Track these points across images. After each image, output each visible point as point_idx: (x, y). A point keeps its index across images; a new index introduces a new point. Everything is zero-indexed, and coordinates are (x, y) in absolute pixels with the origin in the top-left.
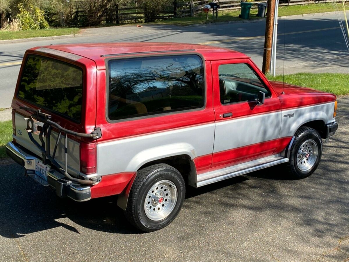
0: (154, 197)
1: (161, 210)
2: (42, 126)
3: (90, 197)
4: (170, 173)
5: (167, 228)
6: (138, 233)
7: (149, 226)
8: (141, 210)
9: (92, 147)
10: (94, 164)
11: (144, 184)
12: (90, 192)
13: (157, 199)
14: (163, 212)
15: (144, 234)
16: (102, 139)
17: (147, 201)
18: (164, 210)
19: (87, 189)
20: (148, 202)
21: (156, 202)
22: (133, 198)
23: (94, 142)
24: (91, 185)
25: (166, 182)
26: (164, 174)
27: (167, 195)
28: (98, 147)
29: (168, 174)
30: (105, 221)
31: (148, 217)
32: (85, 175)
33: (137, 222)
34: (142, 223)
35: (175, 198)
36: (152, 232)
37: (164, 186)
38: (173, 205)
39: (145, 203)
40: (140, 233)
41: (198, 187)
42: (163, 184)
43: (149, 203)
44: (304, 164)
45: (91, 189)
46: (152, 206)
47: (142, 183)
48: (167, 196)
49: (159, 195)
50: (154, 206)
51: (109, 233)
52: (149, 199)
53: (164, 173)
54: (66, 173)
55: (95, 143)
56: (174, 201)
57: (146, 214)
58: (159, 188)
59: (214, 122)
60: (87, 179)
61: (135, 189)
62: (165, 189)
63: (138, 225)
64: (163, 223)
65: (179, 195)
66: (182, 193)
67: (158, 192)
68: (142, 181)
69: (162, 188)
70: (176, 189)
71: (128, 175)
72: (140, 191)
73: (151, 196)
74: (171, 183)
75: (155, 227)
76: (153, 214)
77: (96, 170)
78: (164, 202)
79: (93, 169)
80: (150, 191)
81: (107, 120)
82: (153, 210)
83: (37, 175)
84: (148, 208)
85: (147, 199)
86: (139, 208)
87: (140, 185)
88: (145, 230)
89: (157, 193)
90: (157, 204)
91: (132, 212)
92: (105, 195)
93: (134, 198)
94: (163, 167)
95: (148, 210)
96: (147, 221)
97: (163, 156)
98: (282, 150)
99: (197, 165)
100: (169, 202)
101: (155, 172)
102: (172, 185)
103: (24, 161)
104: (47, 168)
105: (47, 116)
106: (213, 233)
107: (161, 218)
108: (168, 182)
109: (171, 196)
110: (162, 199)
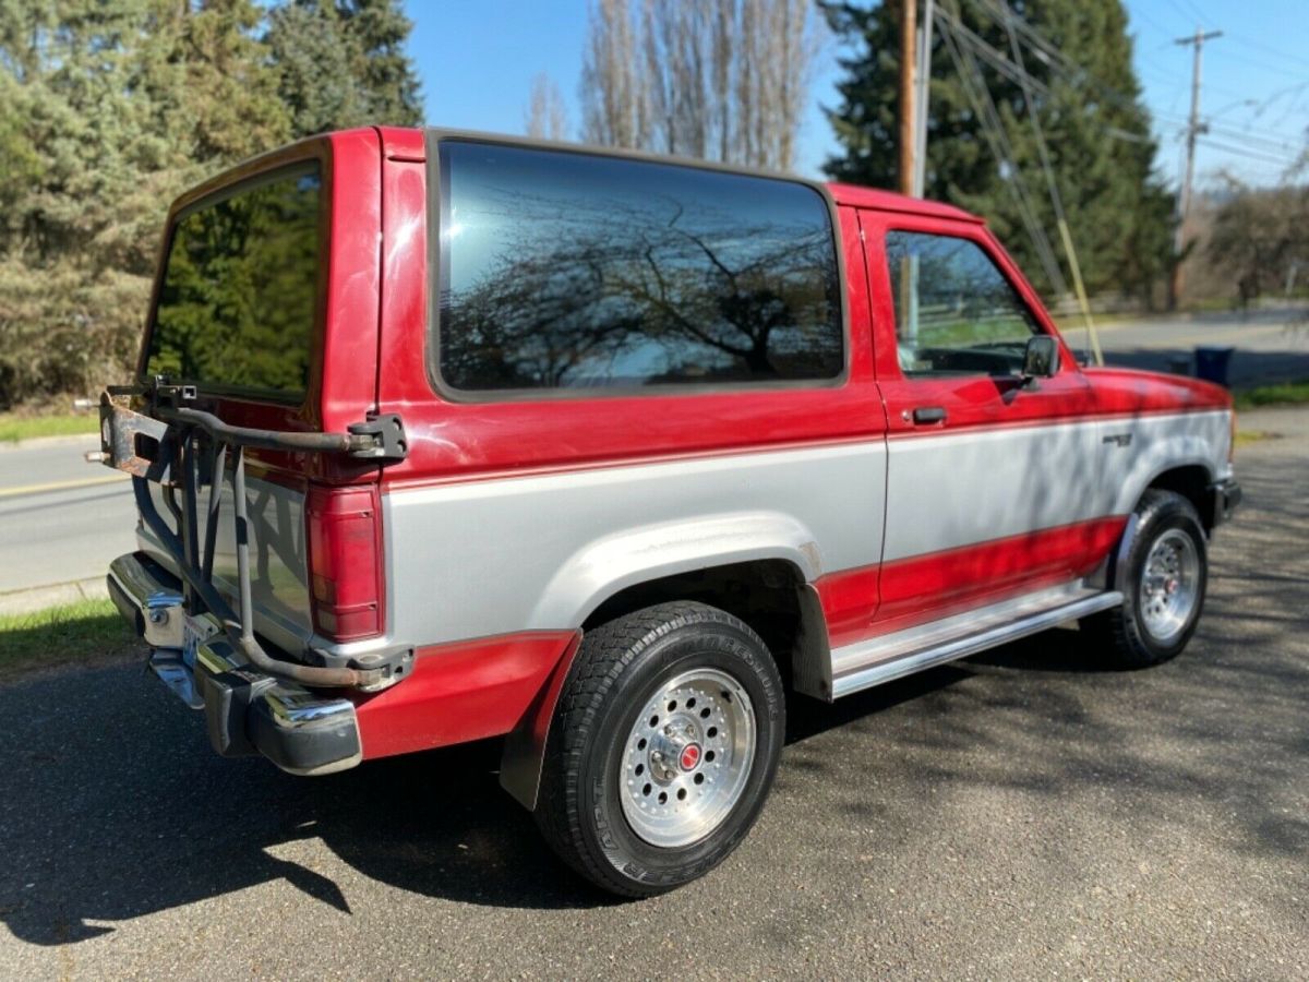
0: (662, 744)
1: (693, 800)
2: (160, 439)
3: (357, 751)
4: (722, 638)
5: (717, 875)
7: (643, 875)
8: (604, 801)
9: (360, 504)
10: (373, 590)
11: (614, 688)
12: (353, 727)
13: (673, 752)
14: (699, 808)
15: (622, 906)
16: (405, 466)
17: (630, 763)
18: (702, 798)
19: (339, 716)
20: (637, 764)
21: (668, 765)
22: (569, 751)
23: (369, 483)
24: (357, 695)
25: (710, 677)
26: (701, 641)
27: (712, 732)
28: (390, 508)
29: (716, 644)
30: (465, 847)
31: (639, 833)
32: (328, 643)
33: (592, 859)
34: (612, 861)
35: (746, 744)
36: (657, 898)
37: (700, 696)
38: (741, 774)
39: (623, 770)
40: (604, 904)
41: (834, 697)
42: (697, 685)
43: (639, 770)
44: (1158, 616)
45: (360, 716)
46: (654, 785)
47: (608, 681)
48: (713, 739)
49: (679, 733)
50: (661, 783)
52: (639, 752)
53: (699, 637)
55: (372, 488)
56: (742, 759)
57: (630, 821)
58: (682, 704)
59: (882, 436)
60: (336, 662)
61: (578, 710)
62: (704, 707)
63: (594, 871)
64: (703, 857)
65: (763, 733)
66: (772, 724)
67: (676, 722)
68: (605, 671)
69: (691, 703)
70: (749, 706)
71: (541, 643)
72: (597, 721)
73: (648, 739)
74: (727, 683)
75: (668, 874)
76: (658, 818)
77: (383, 621)
78: (701, 766)
79: (368, 613)
80: (644, 718)
81: (434, 386)
82: (657, 801)
84: (636, 795)
85: (631, 755)
86: (598, 796)
87: (597, 692)
88: (629, 890)
89: (673, 728)
90: (675, 775)
91: (567, 817)
92: (437, 742)
93: (575, 753)
94: (695, 613)
95: (638, 801)
96: (636, 850)
97: (688, 562)
98: (1092, 566)
99: (827, 608)
100: (722, 762)
101: (662, 632)
102: (734, 691)
103: (143, 612)
104: (210, 630)
105: (180, 393)
106: (918, 895)
107: (693, 833)
108: (717, 679)
109: (728, 740)
110: (693, 753)
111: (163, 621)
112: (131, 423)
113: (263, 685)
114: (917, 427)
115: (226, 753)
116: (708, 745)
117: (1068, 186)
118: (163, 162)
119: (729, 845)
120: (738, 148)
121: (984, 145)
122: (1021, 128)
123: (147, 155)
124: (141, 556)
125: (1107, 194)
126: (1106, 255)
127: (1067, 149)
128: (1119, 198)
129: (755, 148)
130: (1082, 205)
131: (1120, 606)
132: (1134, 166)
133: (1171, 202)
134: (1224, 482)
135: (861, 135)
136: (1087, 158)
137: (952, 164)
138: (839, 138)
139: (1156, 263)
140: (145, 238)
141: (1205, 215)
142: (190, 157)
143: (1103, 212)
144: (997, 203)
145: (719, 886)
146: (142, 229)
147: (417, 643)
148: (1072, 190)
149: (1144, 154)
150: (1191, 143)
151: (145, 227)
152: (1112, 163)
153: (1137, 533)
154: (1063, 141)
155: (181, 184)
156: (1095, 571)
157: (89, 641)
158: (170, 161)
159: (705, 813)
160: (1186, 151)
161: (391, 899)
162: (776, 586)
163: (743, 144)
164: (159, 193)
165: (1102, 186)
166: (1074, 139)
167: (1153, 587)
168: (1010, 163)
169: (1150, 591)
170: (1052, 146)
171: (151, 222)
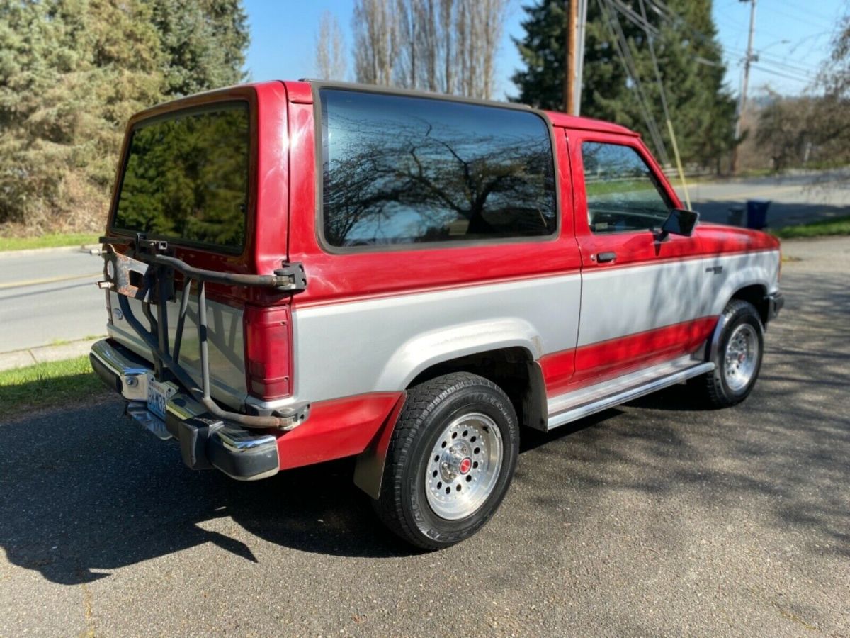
0: (448, 458)
1: (466, 491)
3: (277, 466)
4: (485, 395)
5: (479, 536)
6: (409, 555)
7: (438, 536)
8: (416, 493)
9: (278, 318)
10: (287, 369)
11: (423, 426)
12: (275, 451)
13: (455, 463)
14: (469, 496)
15: (424, 555)
16: (306, 294)
17: (431, 470)
18: (471, 489)
19: (267, 445)
20: (434, 471)
21: (451, 471)
22: (396, 463)
23: (284, 305)
24: (278, 432)
25: (477, 418)
26: (473, 397)
27: (477, 451)
28: (296, 320)
29: (482, 398)
31: (435, 511)
32: (259, 401)
33: (409, 527)
34: (421, 528)
35: (497, 458)
36: (445, 550)
37: (470, 429)
39: (427, 474)
40: (414, 554)
41: (549, 428)
42: (468, 423)
43: (435, 474)
44: (733, 376)
45: (280, 444)
46: (443, 483)
47: (419, 421)
48: (477, 455)
49: (458, 452)
50: (447, 482)
51: (334, 557)
52: (435, 463)
53: (472, 394)
54: (208, 399)
55: (286, 307)
56: (495, 467)
57: (431, 505)
58: (460, 435)
59: (578, 271)
60: (265, 413)
61: (402, 439)
62: (473, 435)
64: (472, 526)
65: (507, 451)
66: (512, 445)
67: (456, 445)
68: (417, 415)
69: (465, 434)
70: (499, 435)
71: (382, 400)
72: (413, 445)
73: (440, 456)
74: (487, 421)
75: (451, 536)
76: (446, 502)
77: (292, 388)
78: (471, 471)
79: (284, 383)
80: (439, 443)
81: (321, 244)
82: (445, 493)
83: (152, 413)
84: (434, 489)
85: (431, 465)
86: (413, 490)
87: (413, 428)
88: (429, 546)
89: (455, 448)
90: (455, 476)
91: (395, 502)
93: (400, 464)
94: (469, 379)
95: (434, 492)
96: (434, 522)
97: (468, 349)
98: (695, 347)
99: (546, 375)
100: (483, 469)
101: (450, 391)
102: (490, 426)
103: (121, 378)
104: (169, 390)
105: (157, 245)
106: (599, 546)
107: (466, 511)
108: (481, 419)
109: (486, 456)
110: (467, 463)
111: (135, 384)
112: (127, 265)
113: (216, 426)
114: (599, 264)
115: (194, 467)
116: (475, 458)
117: (670, 94)
118: (74, 66)
119: (486, 518)
120: (457, 64)
121: (617, 66)
122: (641, 56)
123: (64, 62)
124: (111, 342)
125: (694, 99)
126: (692, 139)
127: (669, 70)
128: (701, 102)
129: (468, 64)
130: (678, 106)
131: (713, 371)
132: (711, 81)
133: (733, 105)
134: (774, 294)
135: (538, 57)
136: (682, 75)
137: (596, 78)
138: (524, 59)
139: (723, 145)
140: (63, 118)
141: (754, 114)
142: (93, 63)
143: (691, 112)
144: (625, 105)
145: (481, 542)
146: (61, 112)
147: (312, 400)
148: (673, 97)
149: (718, 74)
150: (747, 67)
151: (63, 111)
152: (698, 79)
153: (723, 326)
154: (667, 65)
155: (87, 82)
156: (697, 350)
157: (63, 392)
158: (78, 65)
159: (472, 499)
160: (744, 71)
161: (283, 553)
162: (513, 362)
163: (460, 61)
164: (72, 88)
165: (691, 94)
166: (674, 63)
167: (731, 359)
168: (633, 78)
169: (729, 361)
170: (661, 68)
171: (67, 108)
